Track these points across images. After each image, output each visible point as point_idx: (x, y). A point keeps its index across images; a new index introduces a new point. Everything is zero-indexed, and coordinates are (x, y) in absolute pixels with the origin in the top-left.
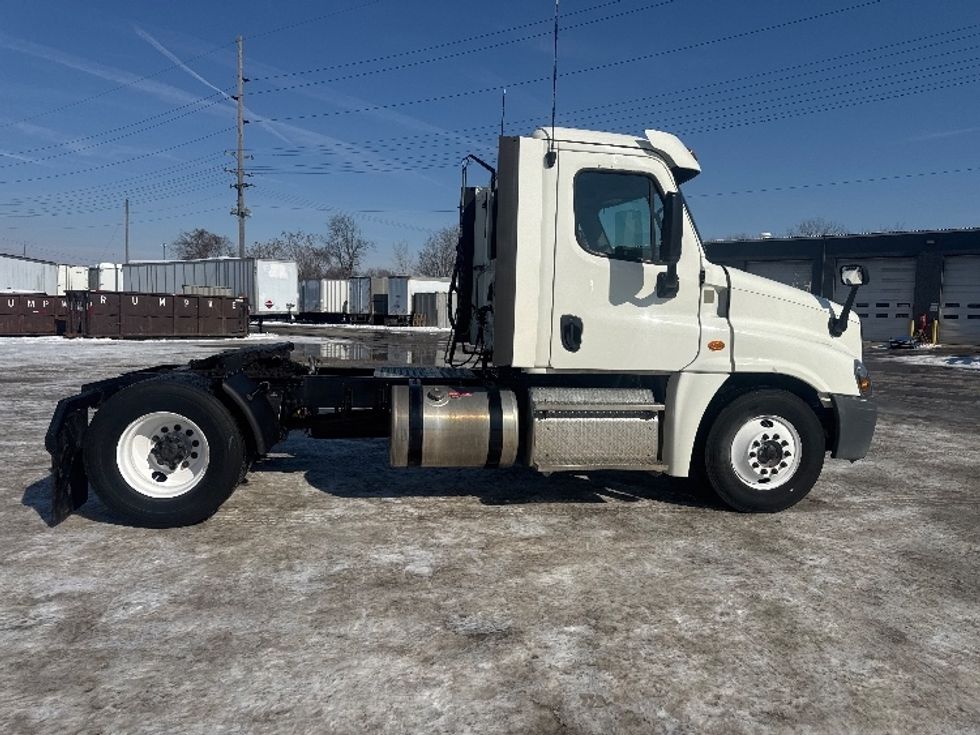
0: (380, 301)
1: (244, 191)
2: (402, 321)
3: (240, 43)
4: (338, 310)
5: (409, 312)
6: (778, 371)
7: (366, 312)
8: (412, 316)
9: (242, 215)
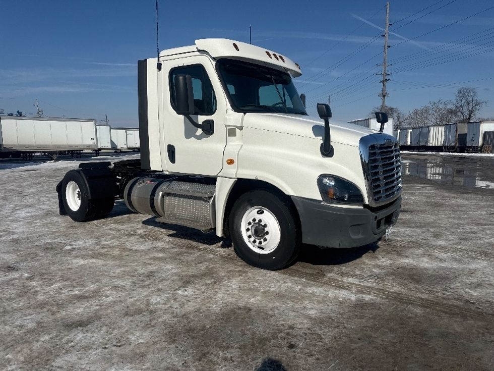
0: (462, 138)
1: (386, 84)
2: (476, 149)
3: (388, 6)
4: (439, 144)
5: (480, 144)
6: (259, 179)
7: (453, 144)
8: (482, 147)
9: (384, 96)
